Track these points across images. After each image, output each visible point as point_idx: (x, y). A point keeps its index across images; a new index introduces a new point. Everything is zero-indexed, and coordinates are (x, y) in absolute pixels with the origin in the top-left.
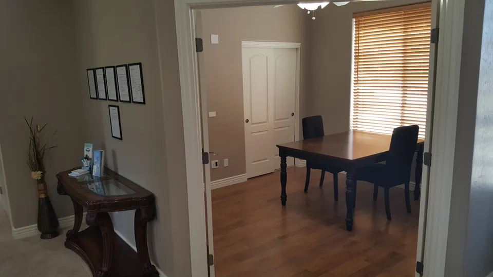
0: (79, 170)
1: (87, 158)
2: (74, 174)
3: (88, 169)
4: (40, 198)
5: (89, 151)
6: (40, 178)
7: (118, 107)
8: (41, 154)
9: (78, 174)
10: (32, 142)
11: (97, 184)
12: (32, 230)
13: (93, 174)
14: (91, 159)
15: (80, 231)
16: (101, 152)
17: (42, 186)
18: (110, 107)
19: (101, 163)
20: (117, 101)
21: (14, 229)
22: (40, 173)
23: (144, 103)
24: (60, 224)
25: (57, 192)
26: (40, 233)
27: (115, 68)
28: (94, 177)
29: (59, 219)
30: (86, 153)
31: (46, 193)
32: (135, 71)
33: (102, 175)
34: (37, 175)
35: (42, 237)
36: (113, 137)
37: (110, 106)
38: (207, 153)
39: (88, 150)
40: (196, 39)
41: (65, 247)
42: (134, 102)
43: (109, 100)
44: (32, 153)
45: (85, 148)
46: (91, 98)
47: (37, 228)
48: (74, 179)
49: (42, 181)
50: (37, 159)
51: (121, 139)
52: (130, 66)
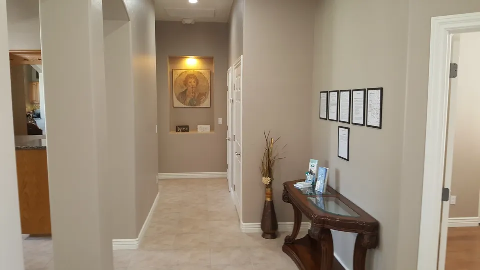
0: (303, 183)
1: (311, 173)
2: (300, 185)
3: (311, 183)
4: (266, 202)
5: (314, 167)
6: (269, 184)
7: (349, 129)
8: (272, 163)
9: (302, 186)
10: (267, 152)
11: (319, 199)
12: (256, 227)
13: (316, 189)
14: (315, 174)
15: (297, 239)
16: (327, 170)
17: (269, 191)
18: (340, 129)
19: (325, 180)
20: (349, 123)
21: (242, 223)
22: (269, 179)
23: (380, 128)
24: (279, 228)
25: (282, 198)
26: (262, 232)
27: (351, 92)
28: (317, 193)
29: (279, 223)
30: (310, 168)
31: (272, 198)
32: (374, 96)
33: (325, 192)
34: (267, 181)
35: (264, 236)
36: (339, 157)
37: (340, 127)
38: (448, 190)
39: (313, 165)
40: (451, 64)
41: (282, 251)
42: (368, 126)
43: (340, 122)
44: (265, 161)
45: (311, 164)
46: (321, 118)
47: (260, 227)
48: (299, 190)
49: (269, 186)
50: (269, 166)
51: (348, 160)
52: (369, 91)
